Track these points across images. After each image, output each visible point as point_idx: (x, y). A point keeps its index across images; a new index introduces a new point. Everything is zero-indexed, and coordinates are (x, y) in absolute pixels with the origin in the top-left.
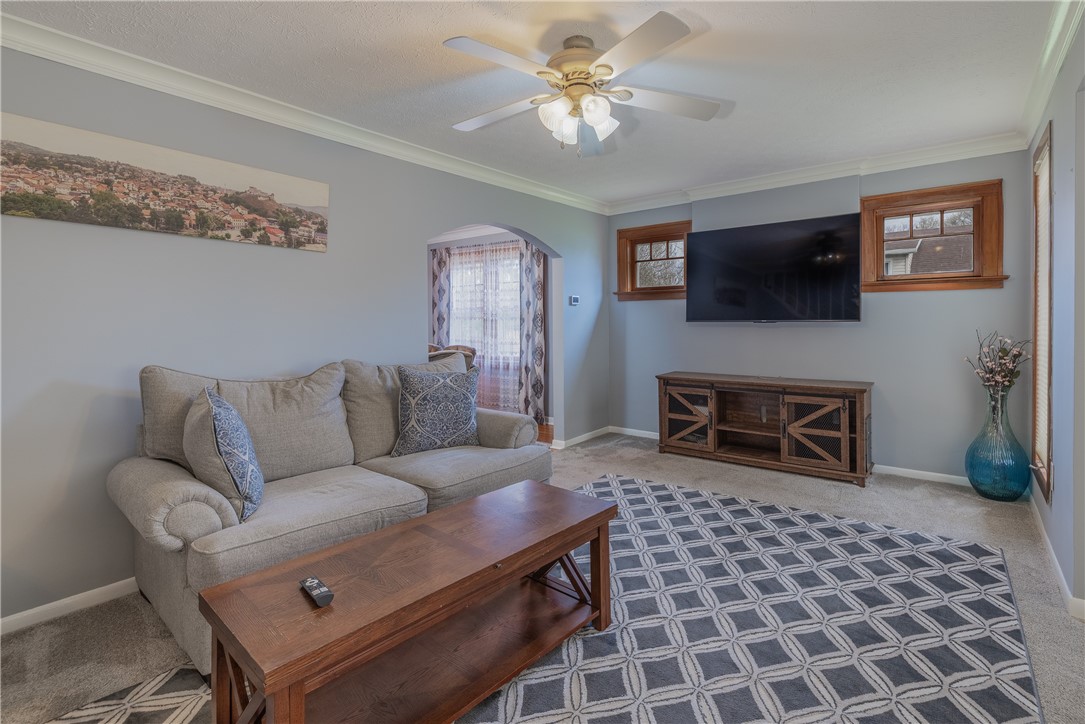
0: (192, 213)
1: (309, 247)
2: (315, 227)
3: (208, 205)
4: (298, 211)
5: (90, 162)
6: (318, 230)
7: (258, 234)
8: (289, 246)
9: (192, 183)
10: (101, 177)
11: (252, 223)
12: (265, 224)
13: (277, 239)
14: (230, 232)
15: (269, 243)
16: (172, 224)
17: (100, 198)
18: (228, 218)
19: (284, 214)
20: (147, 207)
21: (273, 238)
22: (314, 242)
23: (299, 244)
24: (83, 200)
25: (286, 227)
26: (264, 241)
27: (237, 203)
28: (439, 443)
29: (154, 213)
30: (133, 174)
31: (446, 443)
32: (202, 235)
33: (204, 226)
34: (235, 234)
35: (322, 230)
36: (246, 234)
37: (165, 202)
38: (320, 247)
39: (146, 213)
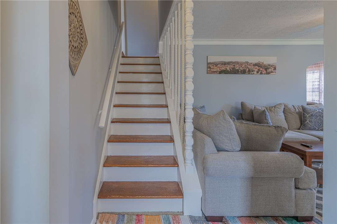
0: (247, 69)
1: (271, 74)
2: (273, 68)
3: (250, 67)
4: (269, 65)
5: (231, 62)
6: (274, 69)
7: (260, 72)
8: (267, 74)
9: (247, 63)
10: (233, 65)
11: (259, 70)
12: (262, 69)
13: (264, 73)
14: (254, 72)
16: (244, 72)
17: (233, 69)
18: (254, 69)
19: (266, 66)
20: (240, 69)
21: (263, 73)
22: (273, 72)
23: (269, 73)
24: (231, 70)
25: (266, 69)
26: (261, 73)
27: (256, 66)
29: (241, 70)
30: (238, 63)
32: (249, 74)
33: (250, 72)
34: (255, 72)
35: (275, 69)
36: (258, 72)
37: (243, 68)
38: (274, 73)
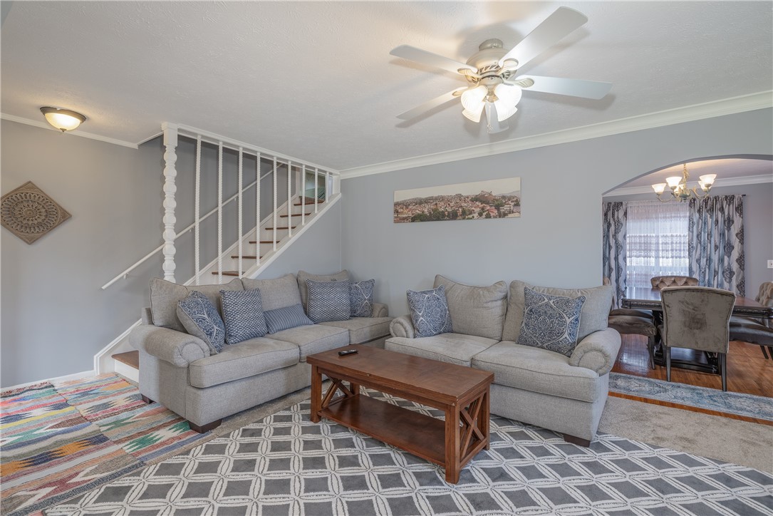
0: (460, 209)
1: (510, 215)
2: (513, 204)
3: (466, 205)
4: (504, 197)
5: (431, 198)
6: (515, 205)
7: (485, 213)
8: (500, 217)
9: (459, 196)
10: (435, 203)
11: (483, 209)
12: (488, 208)
13: (494, 214)
14: (474, 215)
15: (490, 217)
16: (453, 216)
17: (435, 210)
18: (473, 208)
19: (497, 200)
20: (447, 210)
21: (492, 214)
22: (513, 212)
23: (505, 215)
24: (430, 213)
25: (498, 207)
26: (488, 216)
27: (476, 201)
28: (540, 344)
29: (449, 213)
30: (442, 199)
31: (545, 345)
32: (464, 219)
33: (465, 214)
34: (476, 215)
35: (517, 204)
36: (480, 214)
37: (452, 207)
38: (517, 214)
39: (446, 213)
